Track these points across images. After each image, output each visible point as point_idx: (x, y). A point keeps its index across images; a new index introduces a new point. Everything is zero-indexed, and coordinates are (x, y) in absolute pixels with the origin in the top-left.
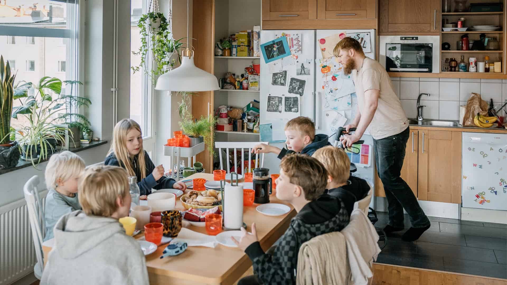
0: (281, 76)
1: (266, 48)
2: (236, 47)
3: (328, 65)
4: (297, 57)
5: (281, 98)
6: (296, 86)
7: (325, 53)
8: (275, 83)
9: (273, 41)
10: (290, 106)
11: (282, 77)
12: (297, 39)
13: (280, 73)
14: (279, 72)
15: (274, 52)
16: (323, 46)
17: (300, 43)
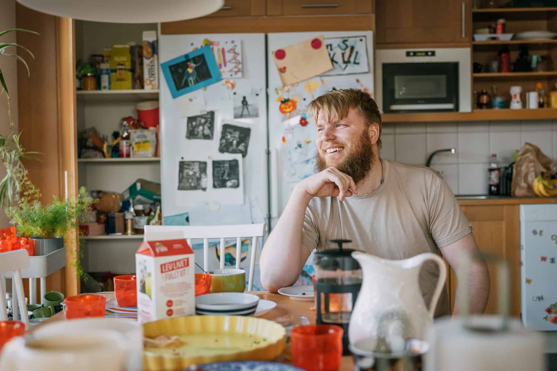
0: (203, 121)
1: (173, 69)
2: (107, 73)
3: (291, 98)
4: (233, 86)
5: (205, 163)
6: (233, 140)
7: (285, 75)
8: (192, 134)
9: (186, 56)
10: (222, 176)
11: (206, 122)
12: (233, 50)
13: (201, 117)
14: (198, 114)
15: (189, 75)
16: (282, 63)
17: (239, 58)
